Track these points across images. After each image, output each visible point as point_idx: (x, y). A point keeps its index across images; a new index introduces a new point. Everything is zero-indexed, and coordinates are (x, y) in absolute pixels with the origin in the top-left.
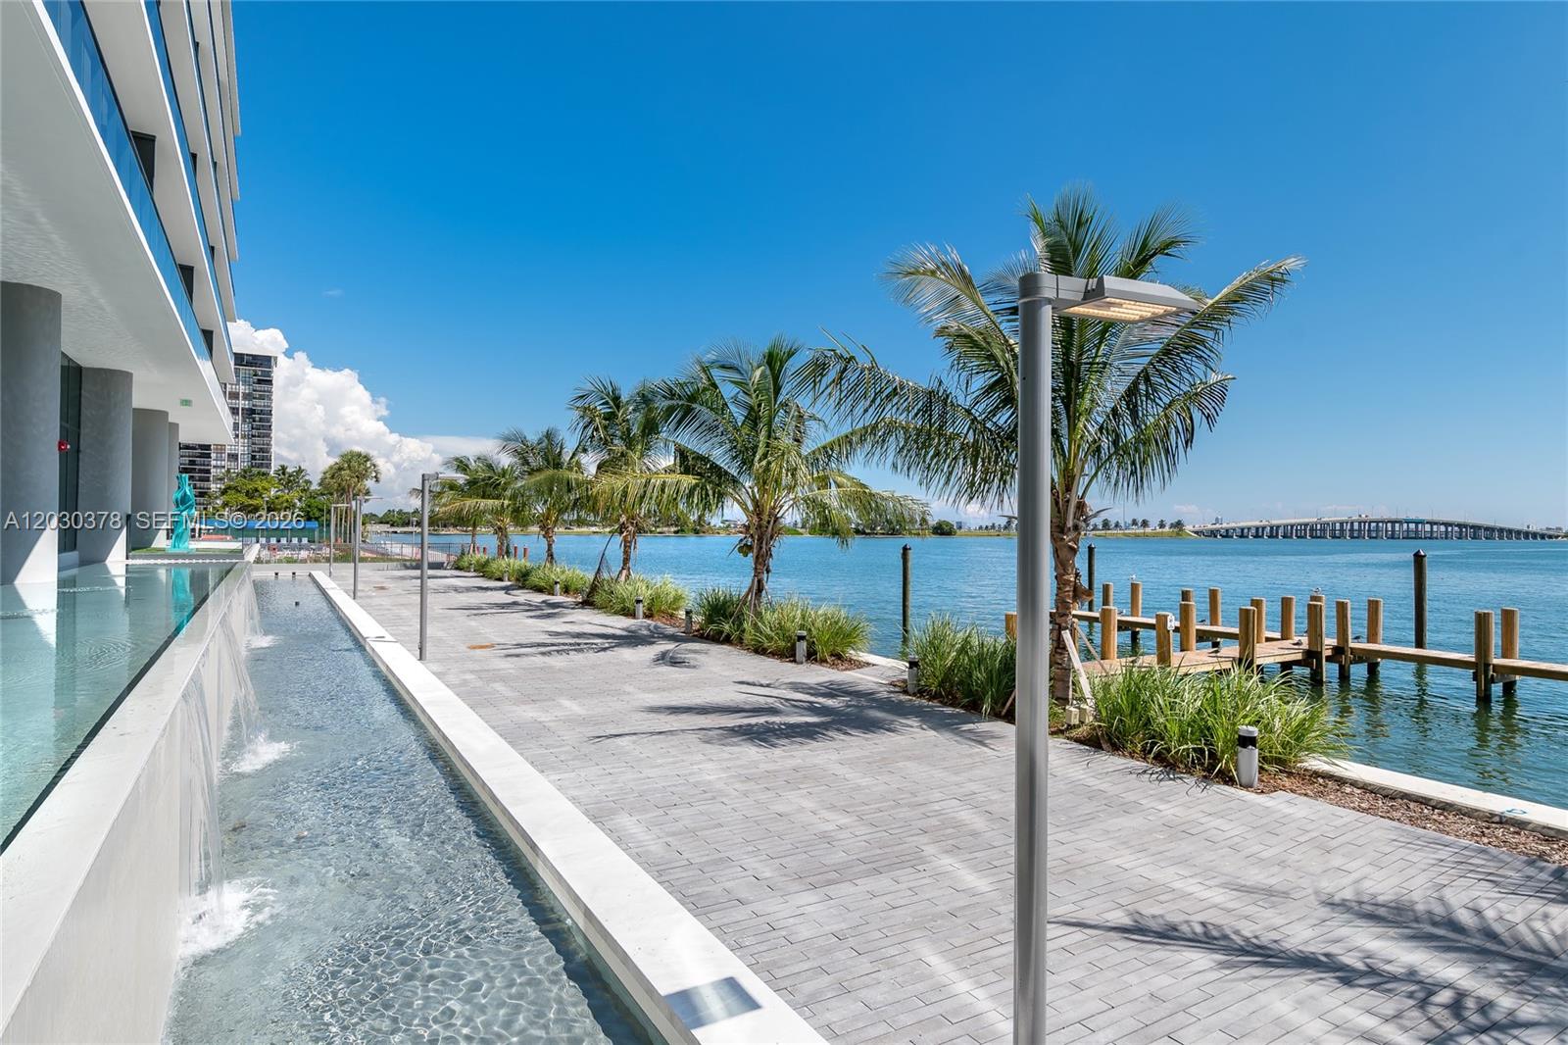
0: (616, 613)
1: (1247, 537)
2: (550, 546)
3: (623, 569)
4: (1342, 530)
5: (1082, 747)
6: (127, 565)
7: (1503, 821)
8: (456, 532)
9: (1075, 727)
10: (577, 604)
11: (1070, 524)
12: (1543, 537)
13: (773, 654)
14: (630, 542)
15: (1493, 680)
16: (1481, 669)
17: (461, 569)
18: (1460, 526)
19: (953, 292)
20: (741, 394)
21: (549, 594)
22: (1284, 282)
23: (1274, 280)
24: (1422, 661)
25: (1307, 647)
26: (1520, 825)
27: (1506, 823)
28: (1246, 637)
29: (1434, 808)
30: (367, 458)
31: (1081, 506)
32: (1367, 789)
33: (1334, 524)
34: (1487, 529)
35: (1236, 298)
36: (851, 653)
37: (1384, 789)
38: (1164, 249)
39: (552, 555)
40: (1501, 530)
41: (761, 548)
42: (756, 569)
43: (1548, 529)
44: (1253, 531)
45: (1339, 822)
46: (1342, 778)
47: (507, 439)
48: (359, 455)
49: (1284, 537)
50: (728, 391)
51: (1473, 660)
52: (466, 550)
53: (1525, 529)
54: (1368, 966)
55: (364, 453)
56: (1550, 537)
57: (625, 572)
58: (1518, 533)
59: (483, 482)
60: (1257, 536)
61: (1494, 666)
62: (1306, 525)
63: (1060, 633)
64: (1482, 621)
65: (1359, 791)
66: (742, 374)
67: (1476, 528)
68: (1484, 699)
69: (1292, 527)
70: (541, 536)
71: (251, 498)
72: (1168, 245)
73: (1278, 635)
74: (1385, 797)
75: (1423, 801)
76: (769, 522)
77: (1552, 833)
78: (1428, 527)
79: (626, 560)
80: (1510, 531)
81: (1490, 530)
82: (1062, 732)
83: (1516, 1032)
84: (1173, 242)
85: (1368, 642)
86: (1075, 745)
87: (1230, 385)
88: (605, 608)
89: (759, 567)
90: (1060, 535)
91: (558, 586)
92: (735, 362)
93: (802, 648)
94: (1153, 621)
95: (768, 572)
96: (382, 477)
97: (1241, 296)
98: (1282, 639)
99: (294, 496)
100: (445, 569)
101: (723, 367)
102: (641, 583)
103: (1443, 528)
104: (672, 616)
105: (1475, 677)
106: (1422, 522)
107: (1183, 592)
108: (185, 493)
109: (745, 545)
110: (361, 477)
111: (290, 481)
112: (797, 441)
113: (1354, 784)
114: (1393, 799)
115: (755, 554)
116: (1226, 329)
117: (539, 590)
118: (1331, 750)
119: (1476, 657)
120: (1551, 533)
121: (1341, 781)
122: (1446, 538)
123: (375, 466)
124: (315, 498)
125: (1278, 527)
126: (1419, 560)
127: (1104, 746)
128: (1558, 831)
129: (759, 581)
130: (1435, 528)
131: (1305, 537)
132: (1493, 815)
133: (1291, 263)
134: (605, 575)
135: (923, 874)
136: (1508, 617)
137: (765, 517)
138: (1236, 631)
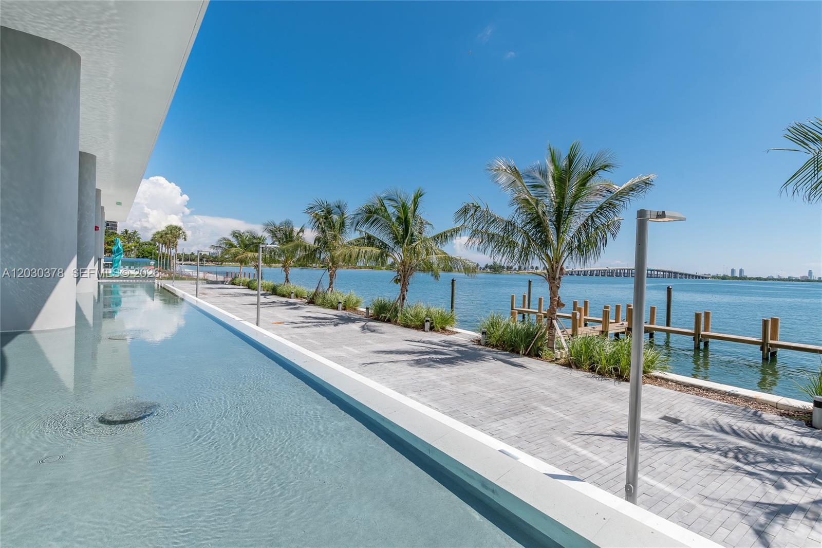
0: (328, 308)
1: (580, 275)
2: (287, 275)
3: (329, 287)
4: (620, 273)
5: (564, 367)
6: (99, 282)
7: (730, 394)
8: (213, 264)
9: (559, 359)
10: (306, 303)
11: (557, 277)
12: (703, 278)
13: (413, 328)
14: (333, 275)
15: (701, 341)
16: (697, 336)
17: (235, 285)
18: (669, 272)
19: (513, 178)
20: (396, 211)
21: (288, 298)
22: (651, 184)
23: (647, 183)
24: (668, 332)
25: (627, 326)
26: (736, 396)
27: (731, 395)
28: (605, 322)
29: (704, 390)
30: (180, 229)
31: (562, 269)
32: (677, 383)
33: (617, 270)
34: (680, 274)
35: (632, 189)
36: (448, 328)
37: (684, 383)
38: (604, 168)
39: (288, 280)
40: (686, 275)
41: (405, 281)
42: (402, 289)
43: (705, 274)
44: (583, 272)
45: (672, 395)
46: (667, 379)
47: (267, 225)
48: (176, 227)
49: (596, 275)
50: (391, 210)
51: (694, 332)
52: (237, 275)
53: (696, 274)
54: (703, 446)
55: (179, 226)
56: (706, 278)
57: (330, 289)
58: (693, 276)
59: (251, 244)
60: (584, 275)
61: (702, 335)
62: (605, 270)
63: (552, 321)
64: (698, 316)
65: (674, 384)
66: (397, 203)
67: (676, 273)
68: (697, 348)
69: (599, 271)
70: (283, 271)
71: (110, 245)
72: (606, 166)
73: (614, 321)
74: (684, 386)
75: (700, 387)
76: (408, 269)
77: (748, 399)
78: (656, 273)
79: (331, 284)
80: (689, 275)
81: (681, 274)
82: (554, 361)
83: (758, 465)
84: (607, 166)
85: (650, 324)
86: (561, 367)
87: (622, 222)
88: (323, 305)
89: (403, 289)
90: (553, 281)
91: (293, 294)
92: (395, 198)
93: (427, 325)
94: (571, 315)
95: (407, 291)
96: (187, 238)
97: (633, 189)
98: (616, 322)
99: (132, 245)
100: (226, 284)
101: (390, 199)
102: (339, 294)
103: (662, 273)
104: (355, 309)
105: (694, 339)
106: (653, 270)
107: (574, 302)
108: (119, 247)
109: (397, 279)
110: (177, 237)
111: (129, 238)
112: (421, 233)
113: (672, 381)
114: (688, 387)
115: (402, 283)
116: (628, 202)
117: (284, 296)
118: (664, 369)
119: (695, 331)
120: (706, 276)
121: (667, 380)
122: (663, 277)
123: (184, 233)
124: (142, 246)
125: (594, 271)
126: (669, 290)
127: (573, 367)
128: (750, 398)
129: (403, 295)
130: (659, 273)
131: (605, 276)
132: (726, 392)
133: (652, 176)
134: (321, 290)
135: (533, 415)
136: (707, 315)
137: (407, 267)
138: (601, 319)
